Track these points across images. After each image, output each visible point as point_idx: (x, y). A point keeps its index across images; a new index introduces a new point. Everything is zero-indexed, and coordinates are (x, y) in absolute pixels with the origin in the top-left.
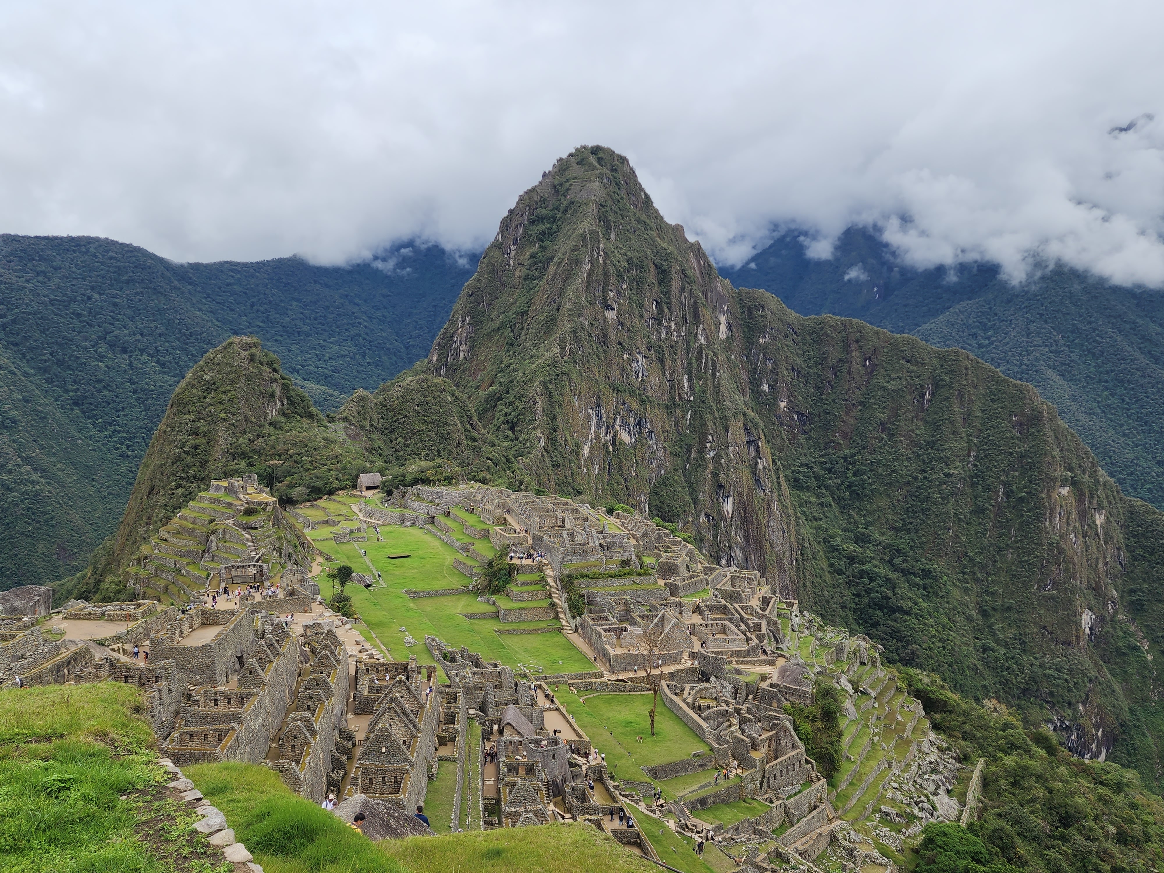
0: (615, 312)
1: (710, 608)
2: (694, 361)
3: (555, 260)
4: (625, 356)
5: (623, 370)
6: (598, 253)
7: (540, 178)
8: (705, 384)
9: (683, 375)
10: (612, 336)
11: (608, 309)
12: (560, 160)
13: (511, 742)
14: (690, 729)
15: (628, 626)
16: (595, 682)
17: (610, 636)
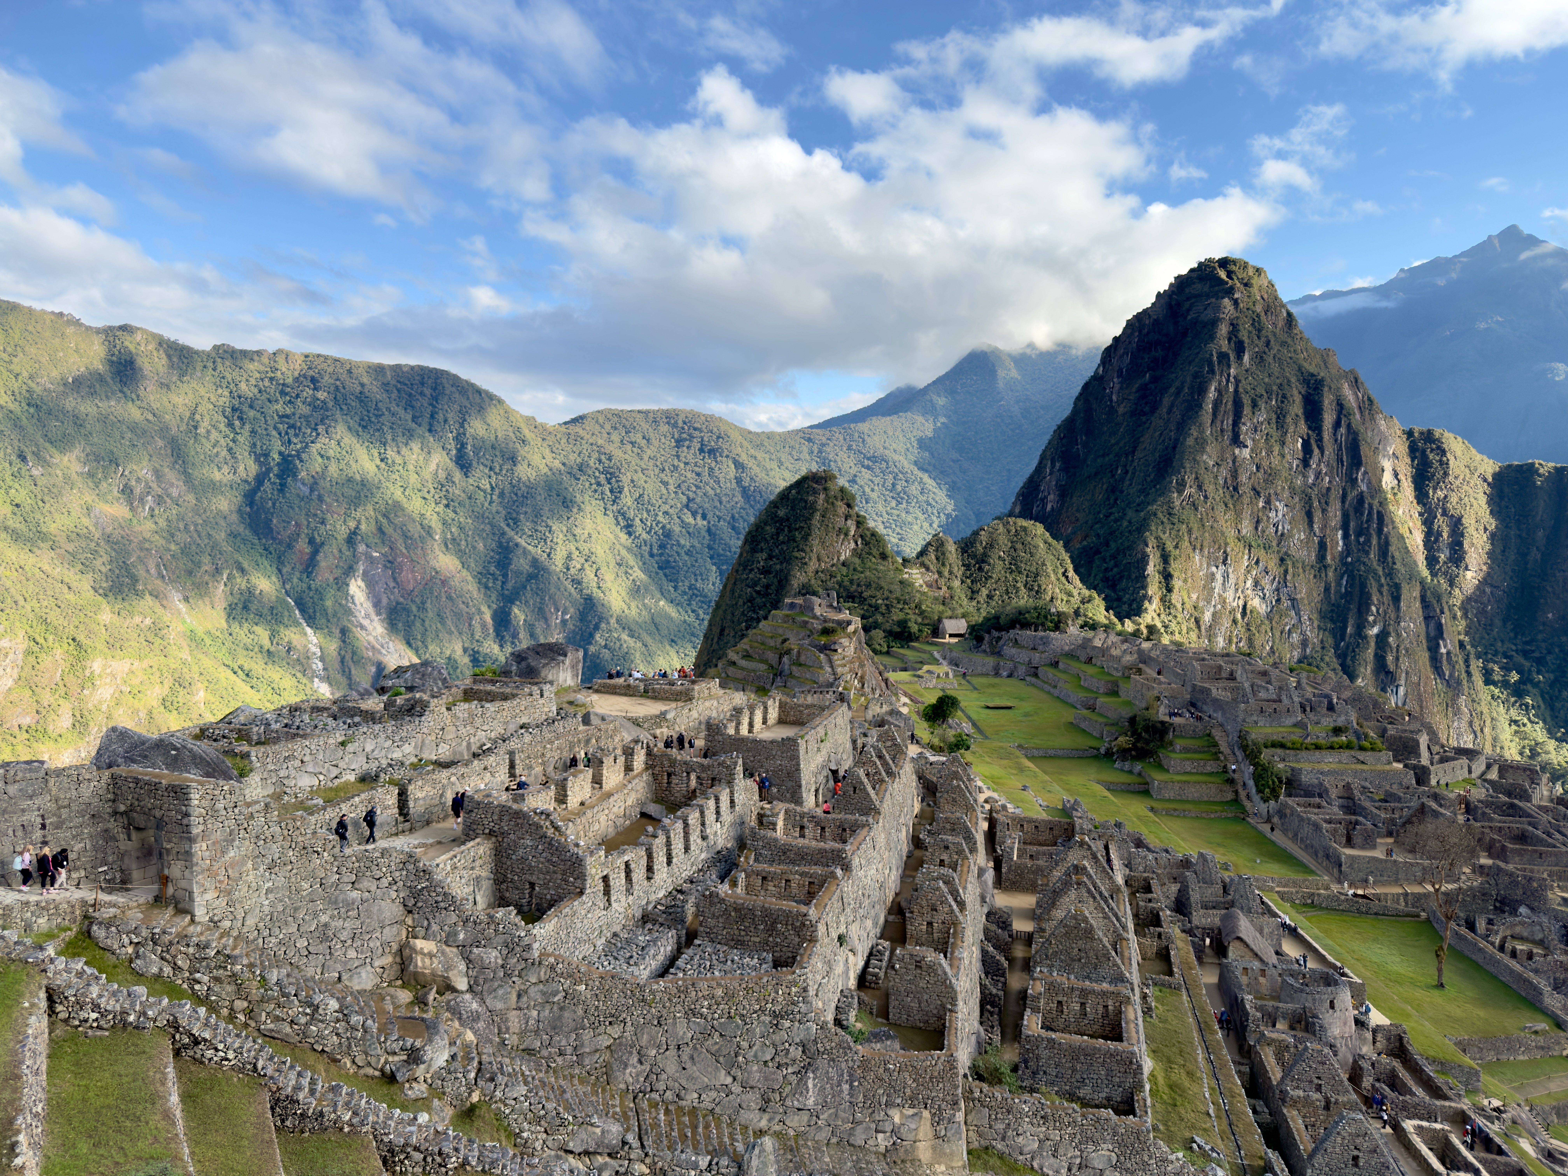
0: (1248, 450)
1: (1487, 804)
2: (1352, 513)
3: (1172, 390)
4: (1261, 504)
5: (1258, 522)
6: (1228, 381)
7: (1153, 300)
8: (1368, 541)
9: (1337, 530)
10: (1243, 478)
11: (1239, 446)
12: (1179, 278)
13: (1245, 969)
14: (1506, 986)
15: (1361, 819)
16: (1319, 895)
17: (1335, 830)
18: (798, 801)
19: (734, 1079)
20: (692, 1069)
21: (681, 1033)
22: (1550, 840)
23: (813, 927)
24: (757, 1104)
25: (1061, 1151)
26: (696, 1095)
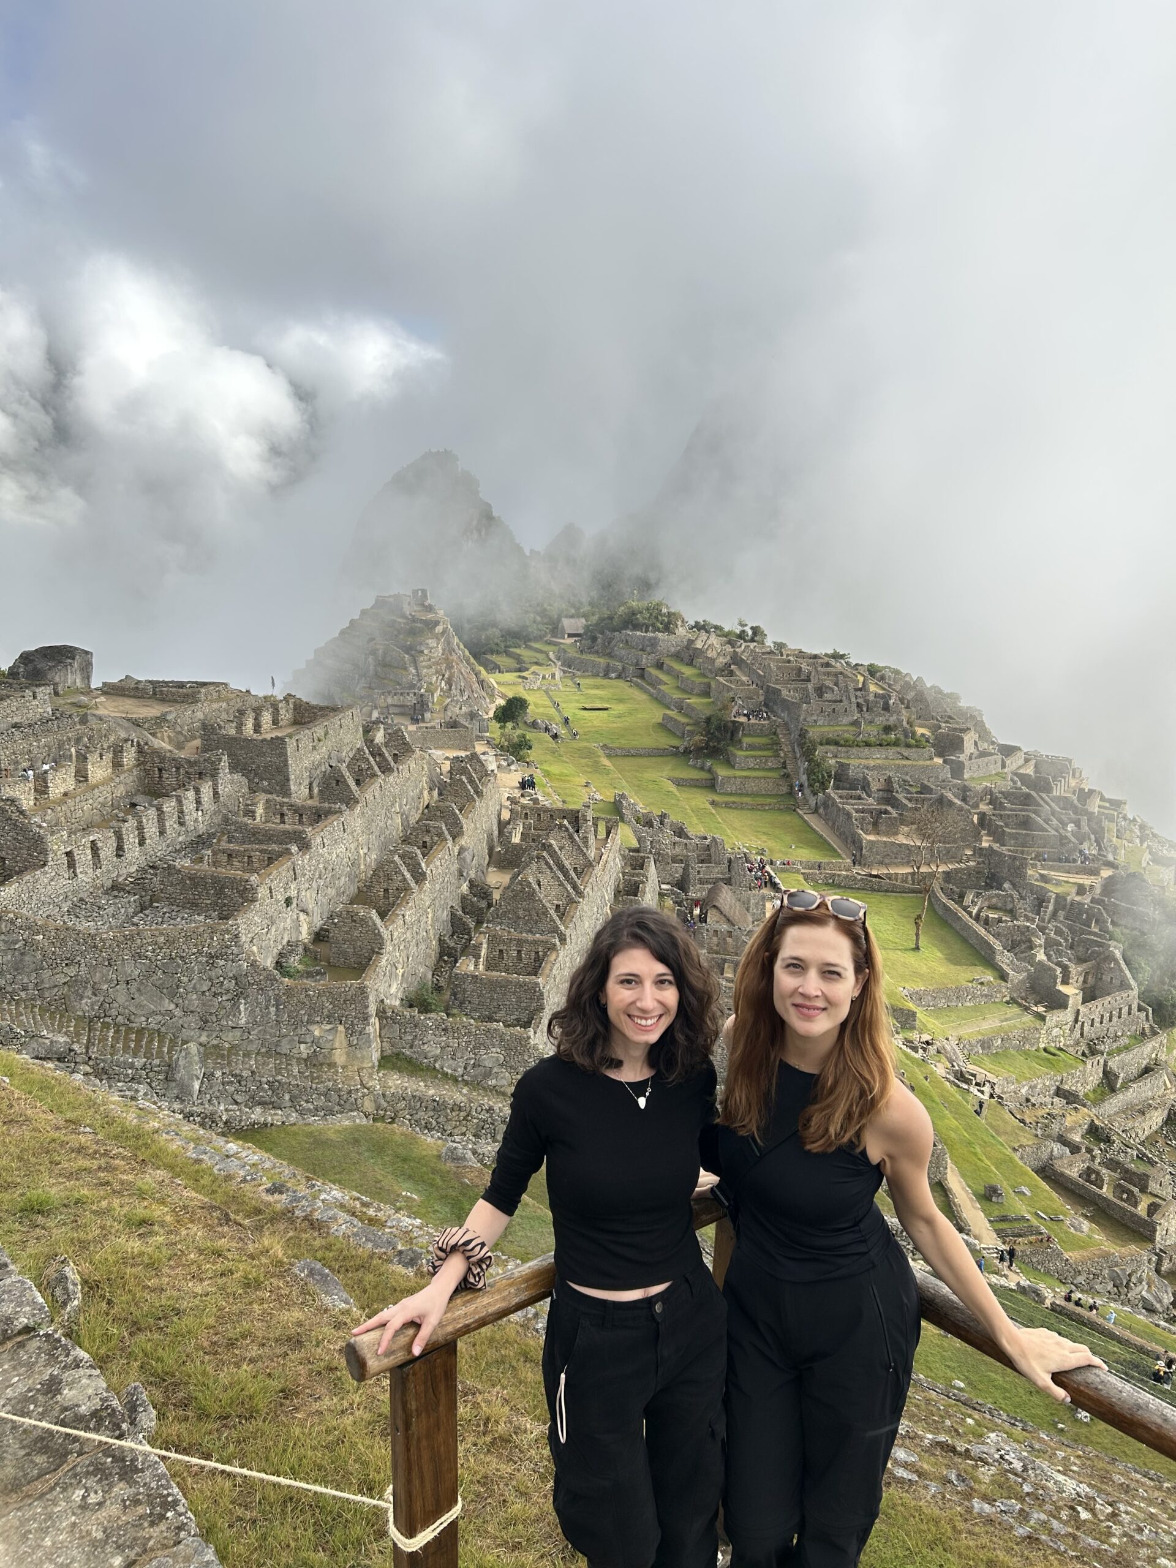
1: (1008, 795)
13: (716, 931)
14: (972, 946)
15: (889, 808)
16: (839, 875)
17: (863, 818)
18: (285, 791)
19: (177, 1005)
20: (142, 999)
21: (129, 971)
22: (1045, 826)
23: (254, 890)
24: (197, 1024)
25: (459, 1055)
26: (143, 1019)
